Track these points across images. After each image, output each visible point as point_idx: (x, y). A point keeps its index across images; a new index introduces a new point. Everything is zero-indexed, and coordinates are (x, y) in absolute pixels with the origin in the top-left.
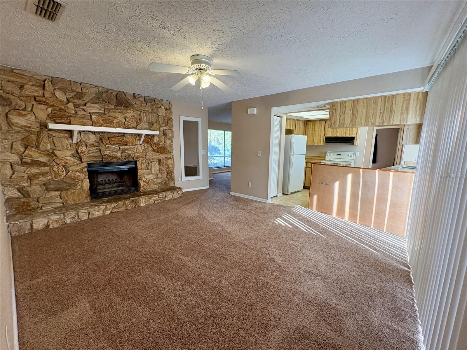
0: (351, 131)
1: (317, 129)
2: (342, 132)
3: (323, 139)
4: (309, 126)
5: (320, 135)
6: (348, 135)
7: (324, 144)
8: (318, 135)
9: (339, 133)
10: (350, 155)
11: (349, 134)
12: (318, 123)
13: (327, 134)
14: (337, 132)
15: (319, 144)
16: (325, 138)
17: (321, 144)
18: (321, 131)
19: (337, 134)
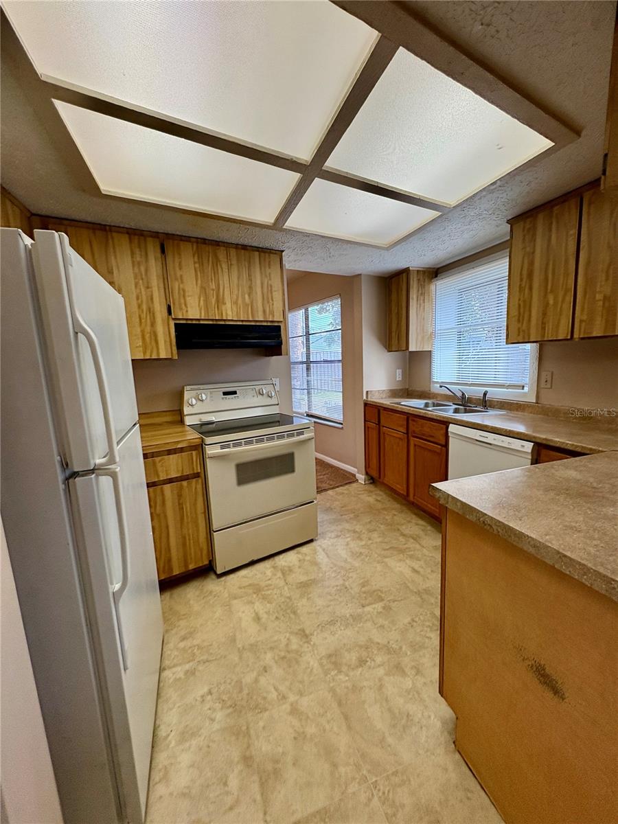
0: (268, 302)
2: (240, 301)
3: (164, 331)
5: (151, 311)
6: (260, 319)
7: (176, 358)
8: (139, 306)
9: (228, 305)
10: (264, 391)
11: (264, 311)
13: (180, 304)
14: (220, 302)
15: (154, 357)
16: (175, 324)
17: (163, 355)
18: (148, 287)
19: (223, 308)
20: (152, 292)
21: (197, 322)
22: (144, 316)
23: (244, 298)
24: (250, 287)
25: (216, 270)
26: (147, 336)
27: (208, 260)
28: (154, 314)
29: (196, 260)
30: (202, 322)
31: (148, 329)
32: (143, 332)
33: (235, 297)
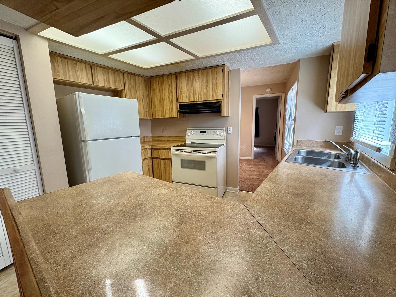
0: (215, 91)
1: (166, 91)
2: (202, 93)
3: (175, 108)
4: (155, 86)
5: (172, 101)
6: (211, 99)
7: (179, 117)
8: (169, 100)
9: (197, 95)
10: (218, 133)
11: (213, 96)
12: (166, 79)
13: (181, 98)
14: (194, 94)
15: (172, 117)
16: (179, 105)
17: (175, 116)
18: (171, 93)
19: (195, 97)
20: (172, 94)
21: (187, 103)
22: (170, 103)
23: (204, 91)
24: (207, 86)
25: (193, 81)
26: (171, 109)
27: (191, 78)
28: (173, 102)
29: (186, 79)
30: (188, 103)
31: (171, 107)
32: (169, 108)
33: (200, 91)
